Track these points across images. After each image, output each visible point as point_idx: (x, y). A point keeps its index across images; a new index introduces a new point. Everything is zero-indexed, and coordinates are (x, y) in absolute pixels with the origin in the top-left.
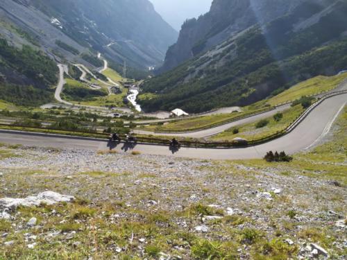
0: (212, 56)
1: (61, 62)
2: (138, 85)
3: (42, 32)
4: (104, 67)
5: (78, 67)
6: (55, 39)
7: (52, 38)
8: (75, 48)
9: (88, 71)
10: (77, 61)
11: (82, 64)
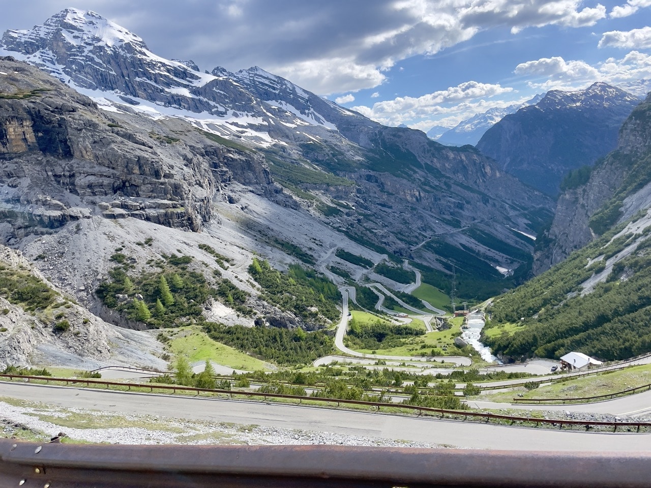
1: (346, 283)
2: (483, 309)
3: (317, 242)
4: (415, 282)
5: (372, 289)
6: (336, 248)
7: (331, 247)
8: (366, 258)
9: (388, 293)
10: (369, 279)
11: (377, 282)
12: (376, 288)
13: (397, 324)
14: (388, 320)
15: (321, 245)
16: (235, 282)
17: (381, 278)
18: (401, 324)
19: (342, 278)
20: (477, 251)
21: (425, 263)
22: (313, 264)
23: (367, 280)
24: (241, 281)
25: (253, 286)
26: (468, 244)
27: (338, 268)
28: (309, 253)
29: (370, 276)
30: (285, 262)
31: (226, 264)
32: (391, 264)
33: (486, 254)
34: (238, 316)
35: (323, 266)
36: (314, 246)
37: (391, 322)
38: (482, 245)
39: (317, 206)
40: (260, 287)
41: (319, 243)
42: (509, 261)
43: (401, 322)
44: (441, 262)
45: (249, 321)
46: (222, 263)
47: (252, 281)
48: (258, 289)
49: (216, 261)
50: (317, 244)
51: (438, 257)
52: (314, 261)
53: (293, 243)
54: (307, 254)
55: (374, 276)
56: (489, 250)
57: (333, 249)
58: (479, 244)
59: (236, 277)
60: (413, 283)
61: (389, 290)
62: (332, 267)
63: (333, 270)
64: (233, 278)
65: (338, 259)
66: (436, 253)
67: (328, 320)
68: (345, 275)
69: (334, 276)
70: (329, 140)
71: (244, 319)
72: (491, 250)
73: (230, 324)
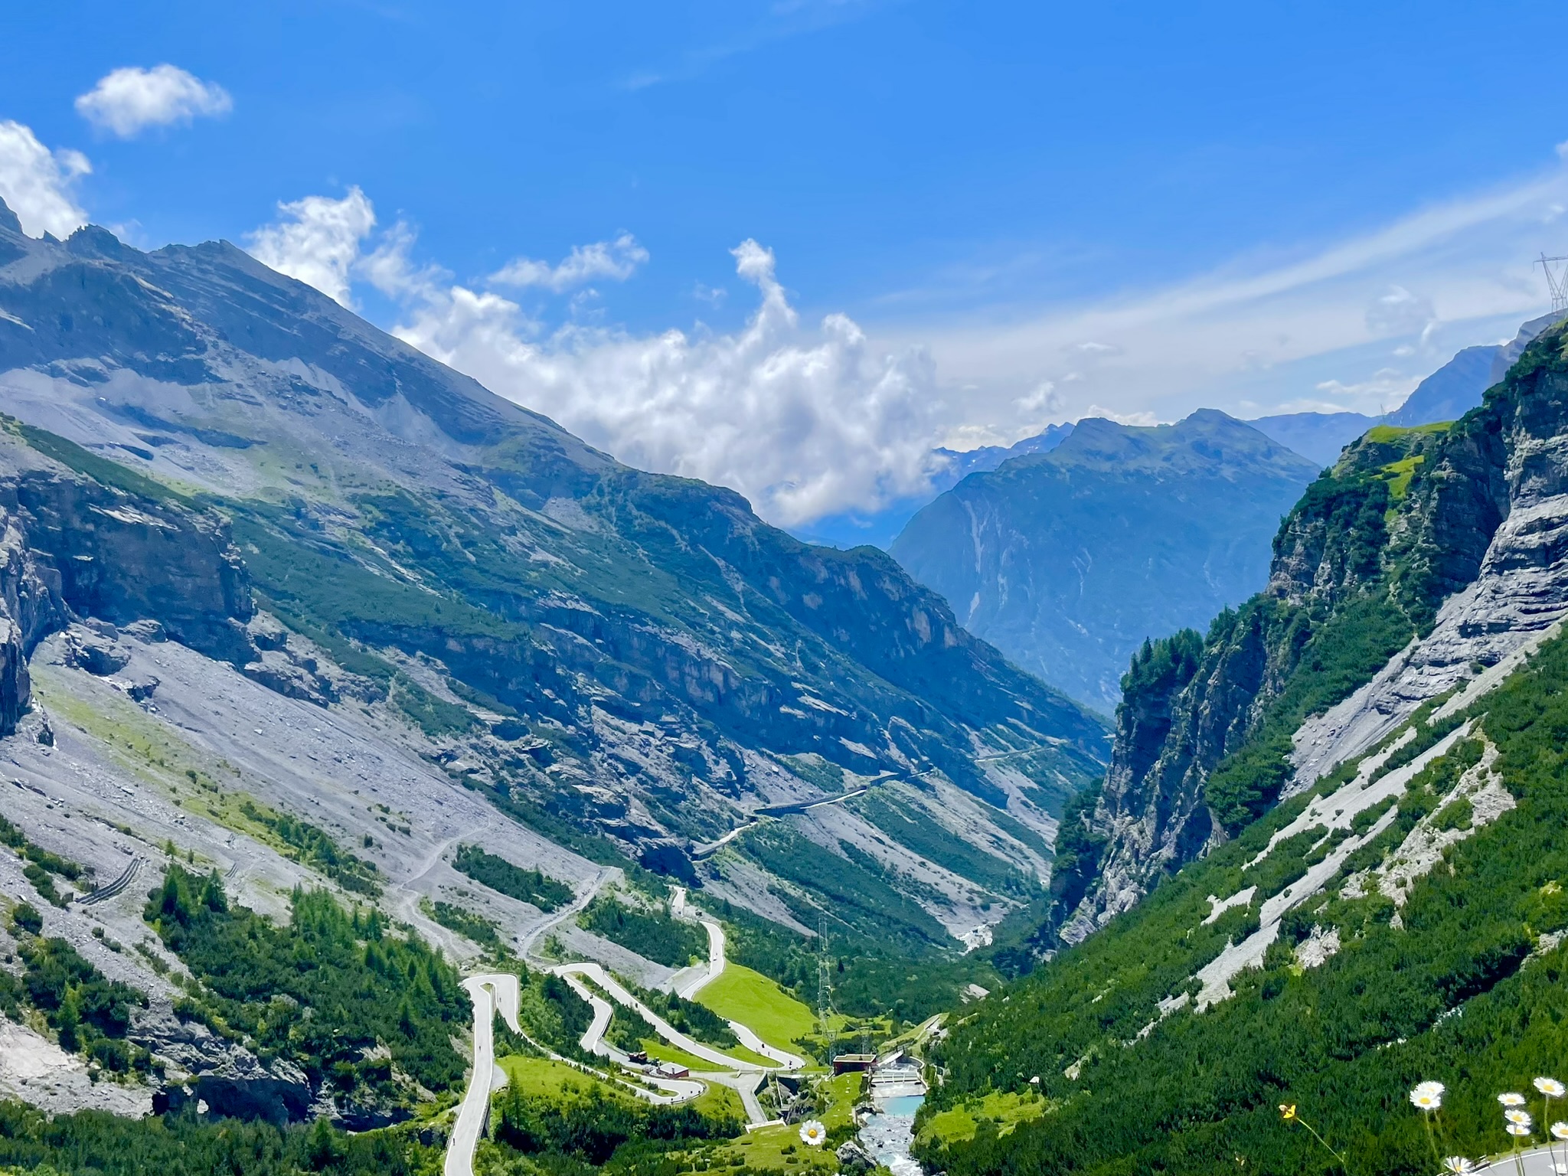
0: (1344, 822)
1: (485, 960)
2: (916, 1048)
3: (390, 819)
4: (706, 959)
5: (572, 982)
6: (455, 841)
7: (437, 838)
8: (554, 877)
9: (625, 998)
10: (561, 948)
11: (587, 959)
12: (586, 980)
13: (656, 1100)
14: (623, 1088)
15: (407, 832)
16: (92, 953)
17: (603, 945)
18: (666, 1100)
19: (471, 943)
20: (888, 866)
21: (736, 901)
22: (375, 894)
23: (556, 950)
24: (116, 949)
25: (161, 968)
26: (861, 844)
27: (458, 910)
28: (364, 854)
29: (563, 938)
30: (279, 884)
31: (62, 886)
32: (631, 899)
33: (914, 875)
34: (94, 1077)
35: (409, 901)
36: (379, 834)
37: (633, 1093)
38: (901, 848)
39: (399, 698)
40: (184, 969)
41: (399, 824)
42: (978, 901)
43: (666, 1093)
44: (784, 896)
45: (134, 1096)
46: (48, 883)
47: (158, 949)
48: (177, 980)
49: (28, 873)
50: (392, 828)
51: (774, 879)
52: (378, 884)
53: (308, 820)
54: (354, 859)
55: (577, 939)
56: (923, 864)
57: (443, 846)
58: (892, 843)
59: (99, 934)
60: (700, 964)
61: (627, 985)
62: (440, 906)
63: (445, 916)
64: (87, 936)
65: (461, 879)
66: (771, 870)
67: (421, 1089)
68: (483, 933)
69: (446, 938)
70: (453, 491)
71: (115, 1087)
72: (929, 864)
73: (63, 1106)
